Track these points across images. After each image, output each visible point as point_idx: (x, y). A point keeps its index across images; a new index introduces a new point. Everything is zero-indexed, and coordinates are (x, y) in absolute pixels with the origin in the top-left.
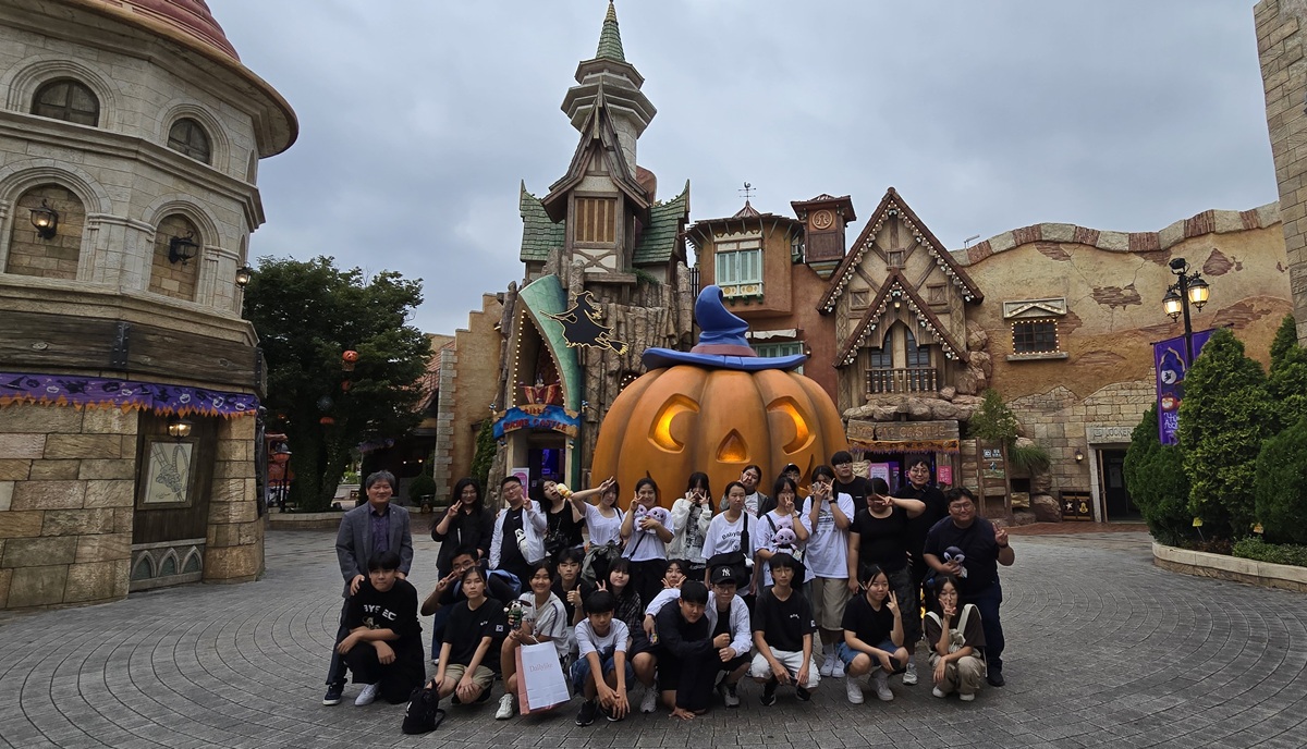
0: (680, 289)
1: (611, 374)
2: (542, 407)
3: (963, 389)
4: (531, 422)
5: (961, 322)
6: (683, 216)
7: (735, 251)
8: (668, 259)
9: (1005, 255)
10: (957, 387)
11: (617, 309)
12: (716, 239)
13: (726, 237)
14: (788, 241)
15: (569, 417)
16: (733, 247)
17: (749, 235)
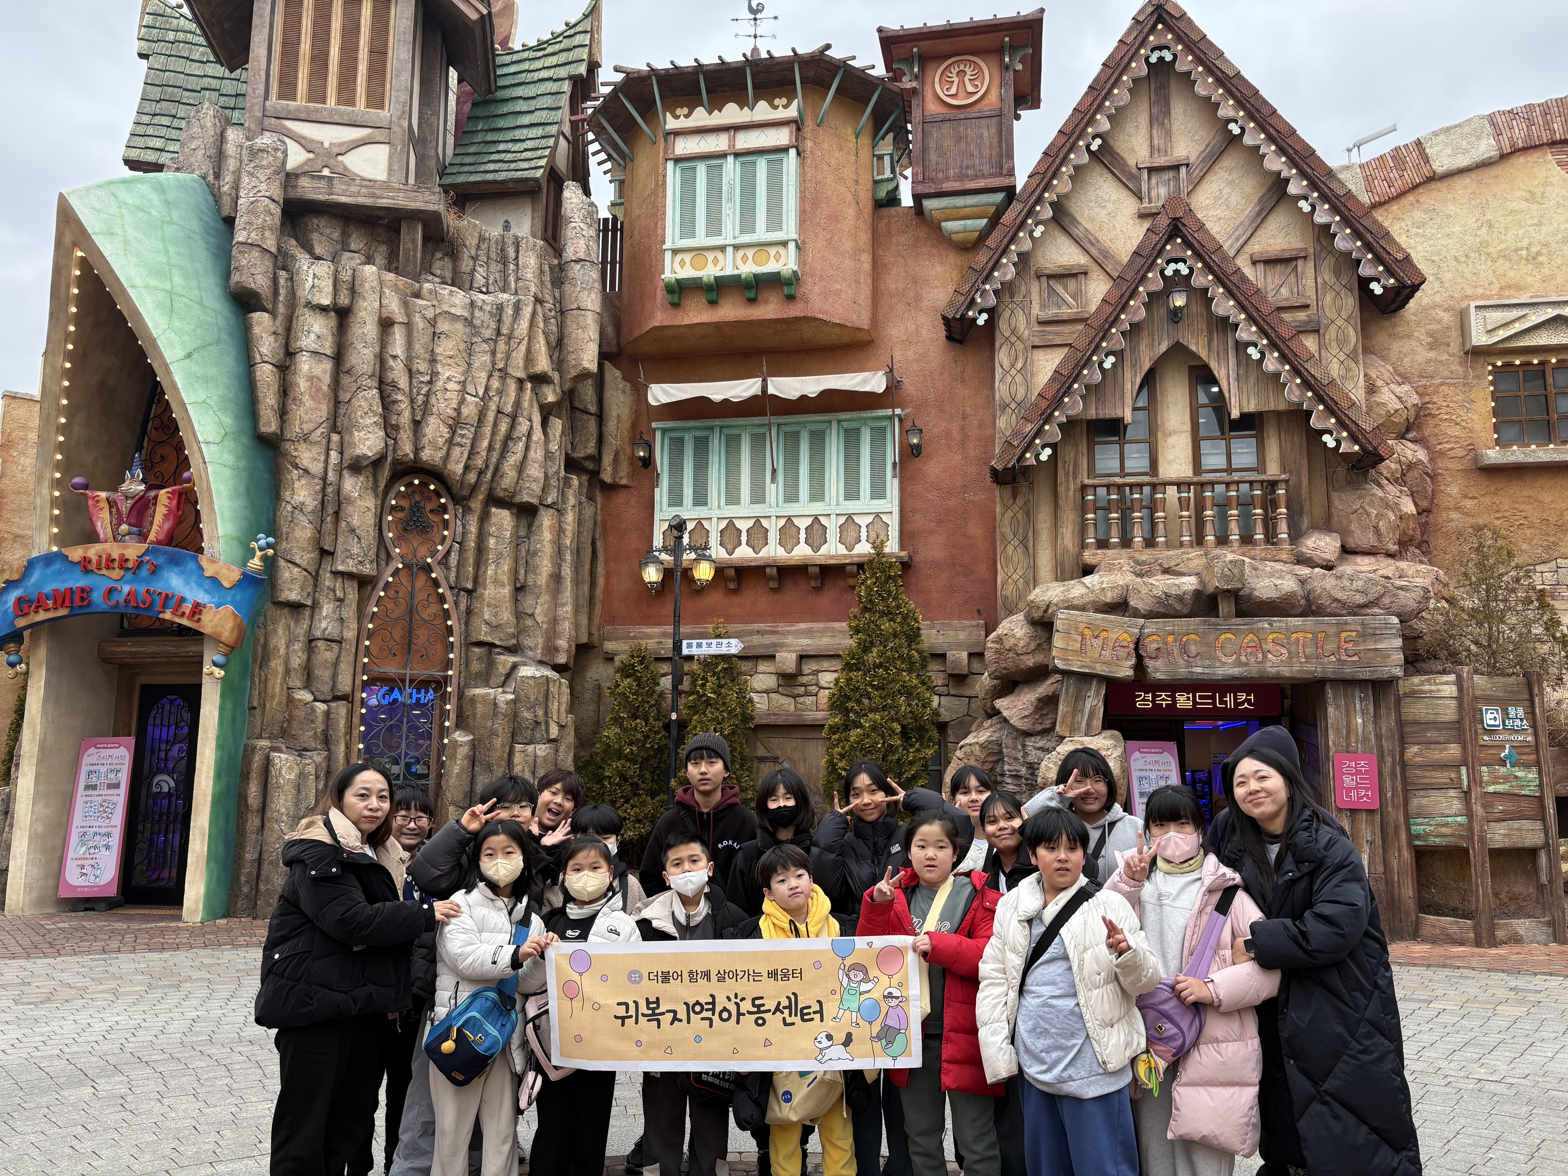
0: (570, 253)
1: (356, 467)
2: (133, 550)
3: (1362, 538)
4: (97, 597)
5: (1352, 356)
6: (582, 69)
7: (723, 155)
8: (539, 173)
9: (1467, 180)
10: (1344, 533)
11: (381, 283)
12: (671, 123)
13: (701, 117)
14: (865, 140)
15: (214, 580)
16: (718, 143)
17: (762, 111)
